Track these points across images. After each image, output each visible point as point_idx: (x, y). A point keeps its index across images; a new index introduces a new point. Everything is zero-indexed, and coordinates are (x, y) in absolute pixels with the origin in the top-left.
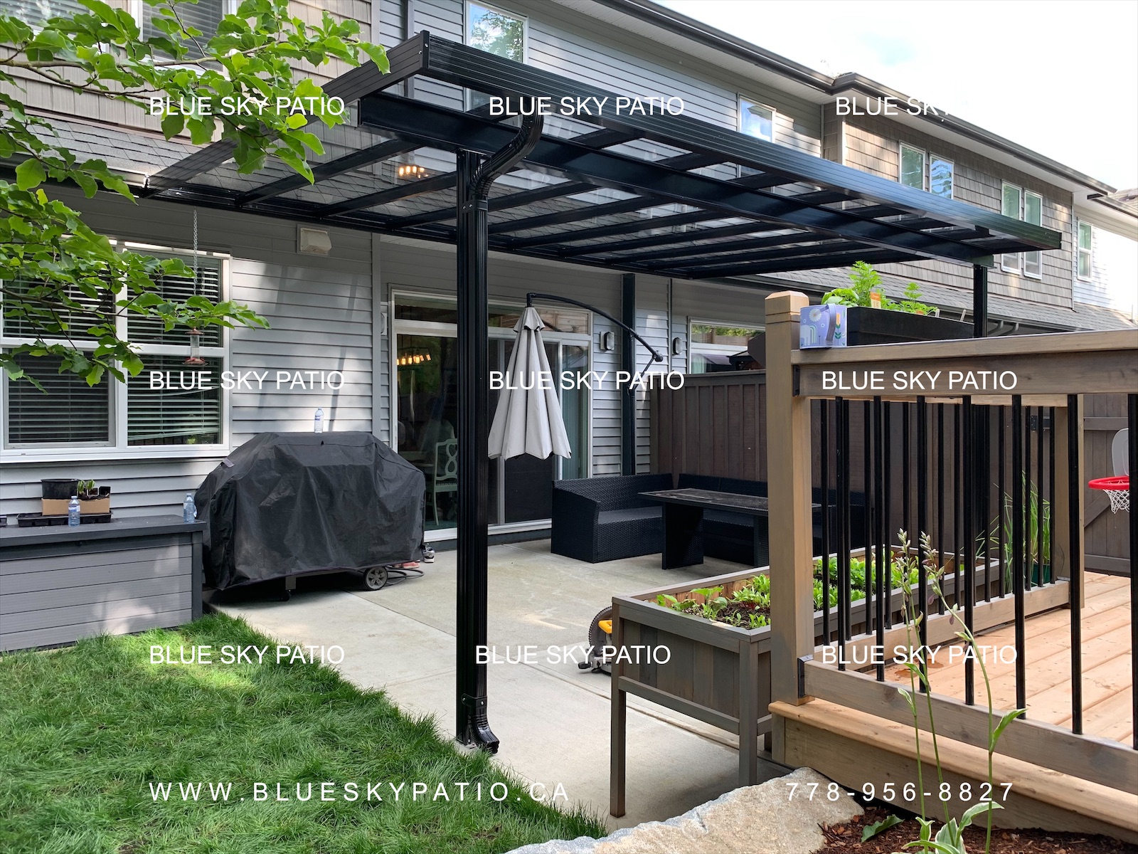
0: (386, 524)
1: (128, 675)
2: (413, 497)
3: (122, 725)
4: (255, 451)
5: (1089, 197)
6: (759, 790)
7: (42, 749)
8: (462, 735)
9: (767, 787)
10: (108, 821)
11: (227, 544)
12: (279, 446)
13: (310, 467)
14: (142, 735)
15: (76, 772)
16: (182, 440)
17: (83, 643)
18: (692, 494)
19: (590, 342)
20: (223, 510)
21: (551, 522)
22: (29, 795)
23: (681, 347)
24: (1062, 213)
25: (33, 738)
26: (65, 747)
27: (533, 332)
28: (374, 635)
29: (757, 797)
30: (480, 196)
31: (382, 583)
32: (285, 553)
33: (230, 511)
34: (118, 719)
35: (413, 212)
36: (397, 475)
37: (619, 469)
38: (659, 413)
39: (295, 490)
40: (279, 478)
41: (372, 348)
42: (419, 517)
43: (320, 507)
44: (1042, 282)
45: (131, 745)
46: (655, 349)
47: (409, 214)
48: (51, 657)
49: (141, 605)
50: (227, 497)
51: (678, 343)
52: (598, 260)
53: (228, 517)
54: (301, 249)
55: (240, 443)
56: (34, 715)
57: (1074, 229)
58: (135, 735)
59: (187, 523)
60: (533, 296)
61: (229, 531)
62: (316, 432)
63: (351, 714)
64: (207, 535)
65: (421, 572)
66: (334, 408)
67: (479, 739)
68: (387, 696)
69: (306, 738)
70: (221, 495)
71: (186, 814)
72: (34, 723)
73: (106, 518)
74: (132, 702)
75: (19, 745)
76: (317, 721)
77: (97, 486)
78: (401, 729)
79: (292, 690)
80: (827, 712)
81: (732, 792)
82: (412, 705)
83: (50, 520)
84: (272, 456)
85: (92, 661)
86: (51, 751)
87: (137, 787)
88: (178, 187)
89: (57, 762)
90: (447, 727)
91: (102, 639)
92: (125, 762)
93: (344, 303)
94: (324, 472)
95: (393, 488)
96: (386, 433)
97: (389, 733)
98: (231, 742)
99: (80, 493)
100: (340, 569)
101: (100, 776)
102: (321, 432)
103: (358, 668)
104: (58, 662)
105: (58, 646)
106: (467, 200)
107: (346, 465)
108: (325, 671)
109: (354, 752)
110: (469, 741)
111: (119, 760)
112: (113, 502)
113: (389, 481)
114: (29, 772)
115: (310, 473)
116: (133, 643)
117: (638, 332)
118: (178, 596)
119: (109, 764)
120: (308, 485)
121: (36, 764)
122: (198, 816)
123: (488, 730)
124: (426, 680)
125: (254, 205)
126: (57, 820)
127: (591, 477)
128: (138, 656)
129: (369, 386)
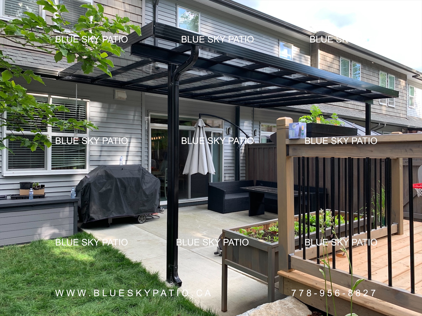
0: (145, 199)
1: (49, 255)
2: (156, 189)
3: (45, 273)
4: (98, 172)
5: (413, 77)
6: (272, 304)
7: (14, 283)
8: (169, 279)
9: (275, 303)
10: (36, 310)
11: (87, 206)
12: (106, 170)
13: (118, 178)
14: (51, 278)
15: (26, 291)
16: (71, 168)
17: (34, 242)
18: (260, 188)
19: (223, 131)
20: (85, 194)
21: (208, 198)
22: (8, 300)
23: (257, 133)
24: (403, 82)
25: (12, 278)
26: (23, 282)
27: (201, 128)
28: (139, 241)
29: (271, 307)
30: (176, 80)
31: (144, 221)
32: (108, 210)
33: (88, 194)
34: (43, 271)
35: (157, 84)
36: (150, 181)
37: (234, 178)
38: (249, 158)
39: (112, 187)
40: (106, 182)
41: (142, 134)
42: (158, 196)
43: (121, 193)
44: (395, 108)
45: (47, 281)
46: (247, 134)
47: (155, 85)
48: (21, 248)
49: (54, 228)
50: (87, 189)
51: (256, 131)
52: (225, 101)
53: (87, 196)
54: (116, 98)
55: (92, 169)
56: (13, 270)
57: (407, 88)
58: (49, 278)
59: (72, 198)
60: (201, 115)
61: (88, 201)
62: (120, 165)
63: (129, 271)
64: (80, 203)
65: (159, 217)
66: (127, 156)
67: (174, 281)
68: (142, 264)
69: (111, 280)
70: (85, 188)
71: (65, 308)
72: (13, 273)
73: (43, 197)
74: (49, 265)
75: (7, 281)
76: (116, 273)
77: (40, 184)
78: (146, 277)
79: (108, 261)
80: (299, 275)
81: (262, 305)
82: (151, 267)
83: (22, 197)
84: (104, 174)
85: (36, 250)
86: (18, 283)
87: (48, 297)
88: (70, 76)
89: (20, 287)
90: (163, 276)
91: (40, 241)
92: (44, 288)
93: (131, 117)
94: (123, 180)
95: (148, 186)
96: (146, 165)
97: (142, 278)
98: (84, 281)
99: (34, 187)
100: (128, 215)
101: (35, 293)
102: (122, 165)
103: (132, 253)
104: (24, 249)
105: (24, 243)
106: (172, 82)
107: (131, 177)
108: (120, 254)
109: (129, 285)
110: (171, 282)
111: (42, 287)
112: (46, 190)
113: (147, 183)
114: (9, 291)
115: (117, 180)
116: (51, 243)
117: (241, 128)
118: (68, 225)
119: (38, 289)
120: (117, 185)
121: (12, 288)
122: (69, 309)
123: (178, 278)
124: (157, 258)
125: (98, 82)
126: (17, 310)
127: (223, 181)
128: (53, 248)
129: (140, 148)
